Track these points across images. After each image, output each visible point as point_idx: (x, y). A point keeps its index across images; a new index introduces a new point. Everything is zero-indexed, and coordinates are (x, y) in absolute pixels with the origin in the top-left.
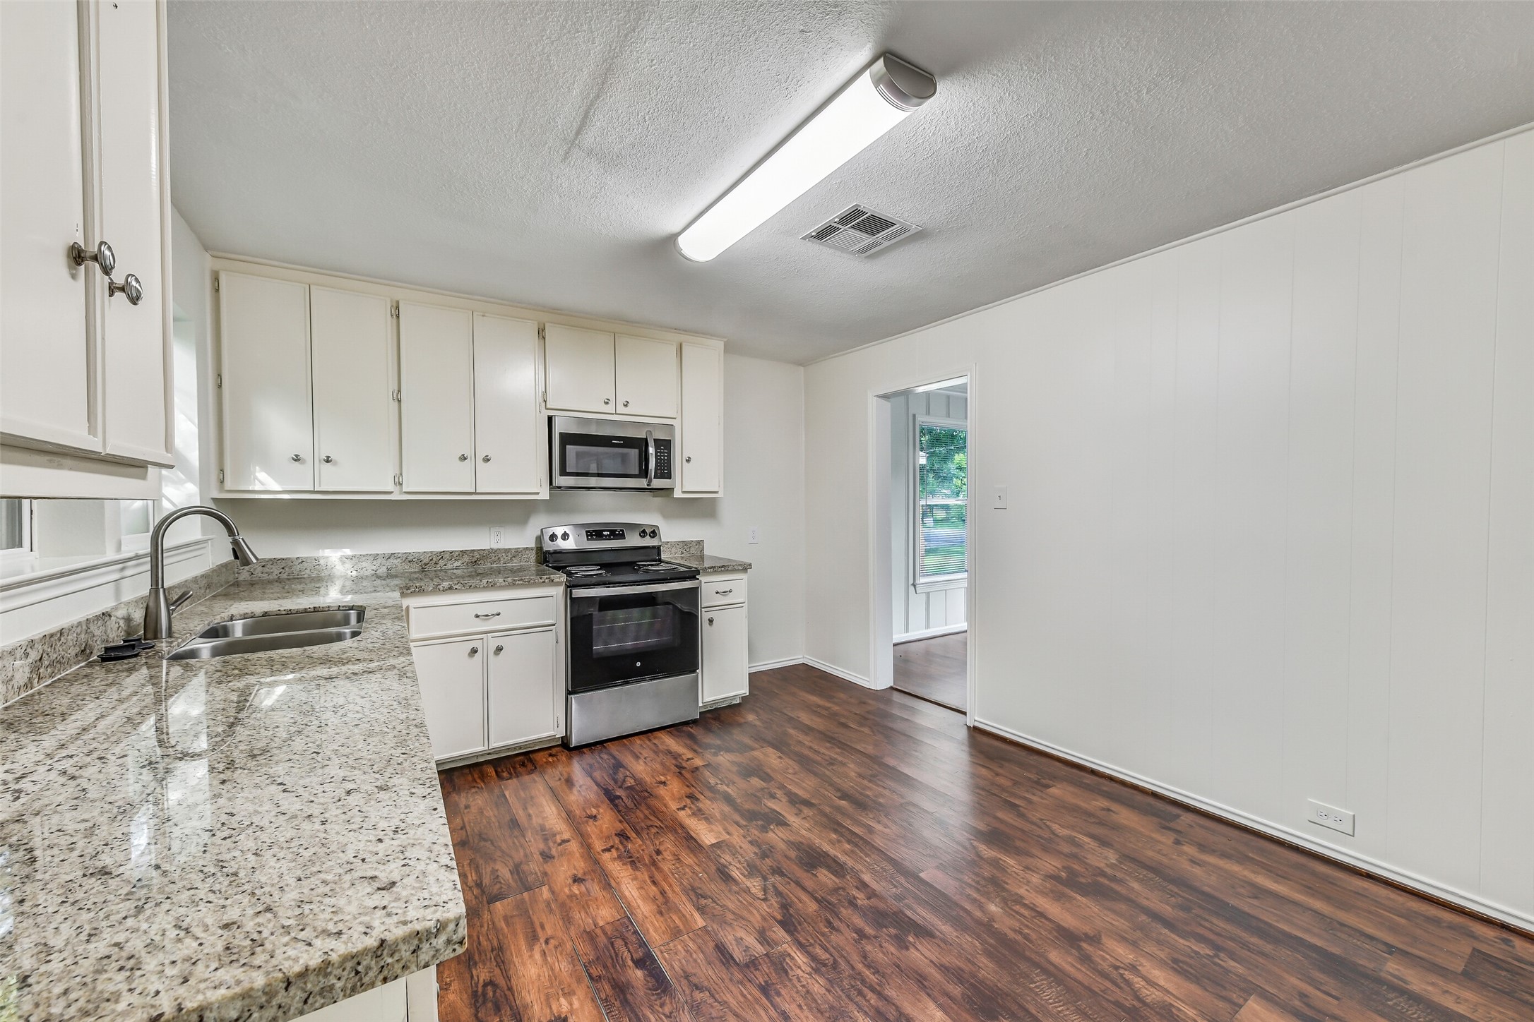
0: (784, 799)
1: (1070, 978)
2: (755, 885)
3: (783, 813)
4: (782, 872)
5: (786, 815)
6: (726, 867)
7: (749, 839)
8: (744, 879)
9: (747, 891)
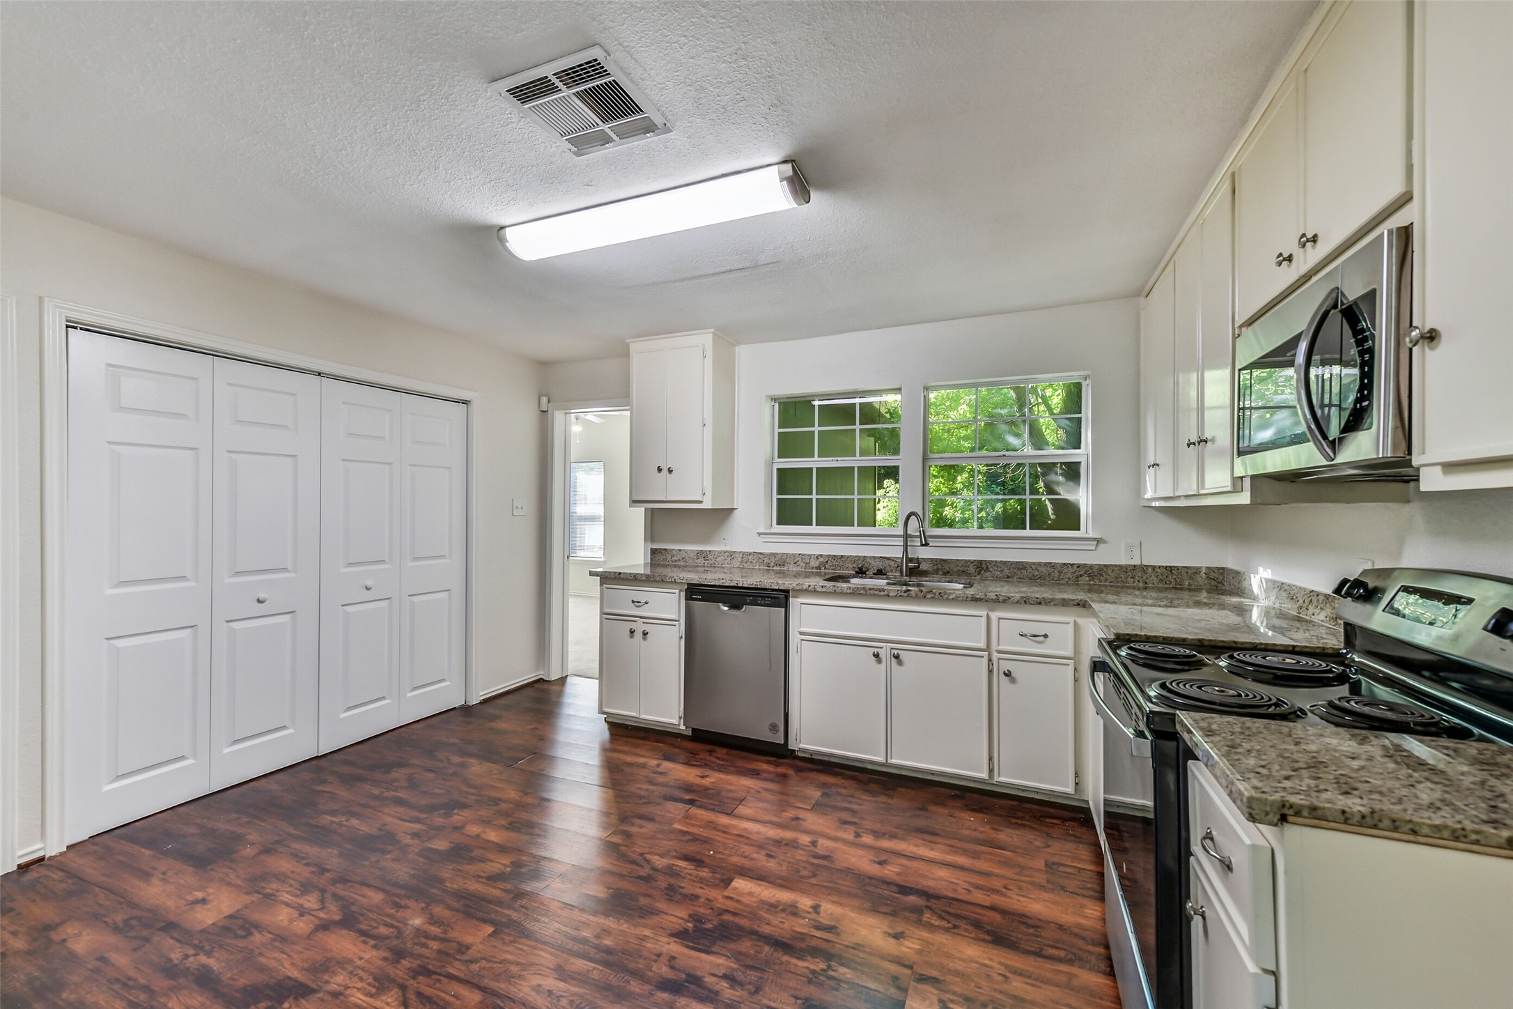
0: (709, 980)
1: (375, 887)
2: (659, 862)
3: (693, 953)
4: (641, 879)
5: (687, 951)
6: (699, 866)
7: (702, 900)
8: (672, 862)
9: (662, 855)
